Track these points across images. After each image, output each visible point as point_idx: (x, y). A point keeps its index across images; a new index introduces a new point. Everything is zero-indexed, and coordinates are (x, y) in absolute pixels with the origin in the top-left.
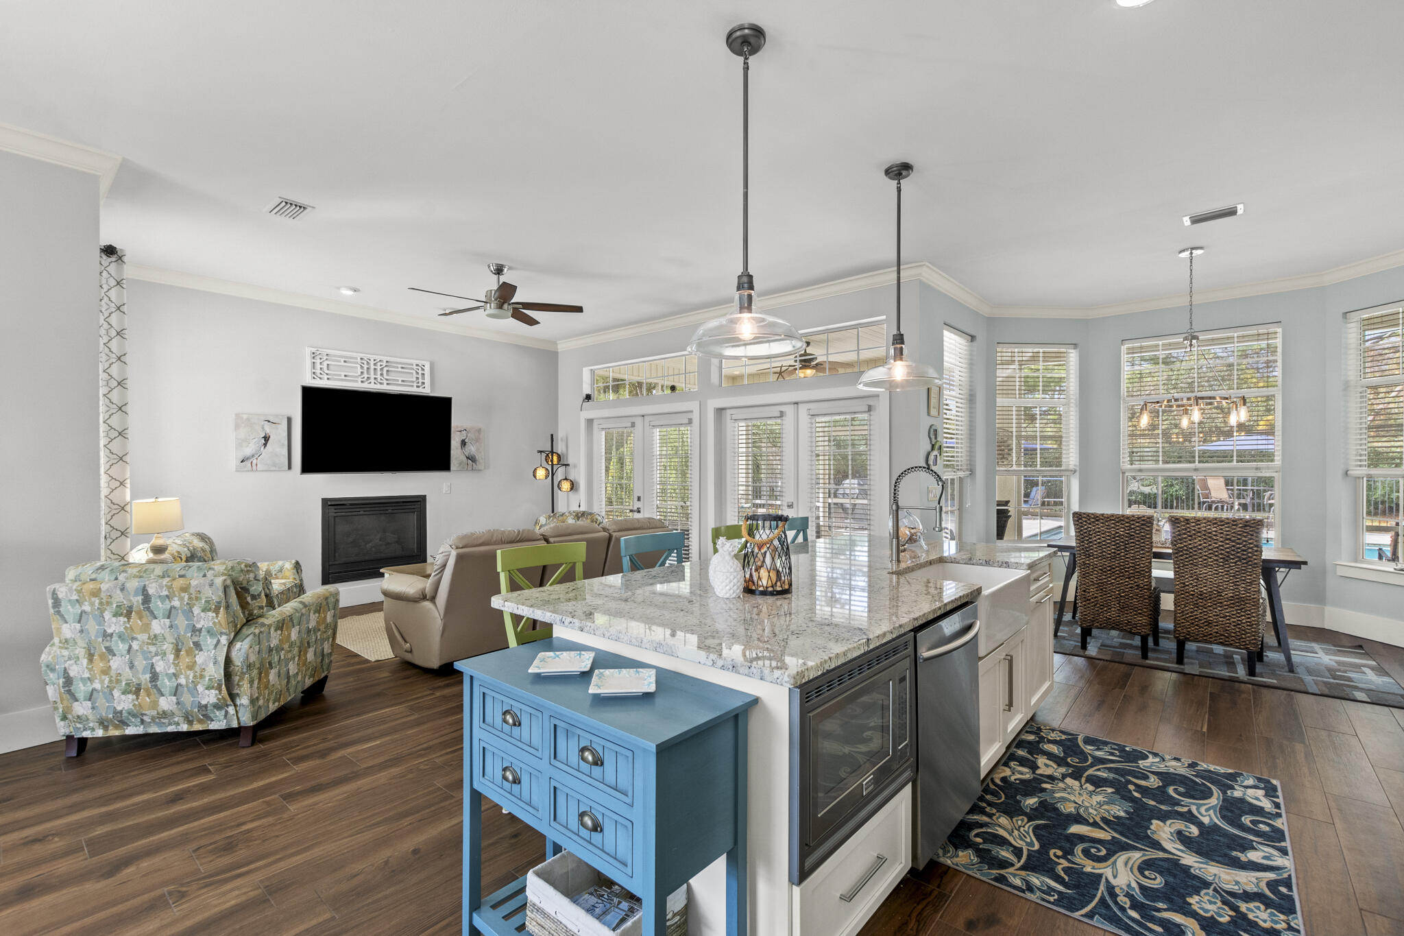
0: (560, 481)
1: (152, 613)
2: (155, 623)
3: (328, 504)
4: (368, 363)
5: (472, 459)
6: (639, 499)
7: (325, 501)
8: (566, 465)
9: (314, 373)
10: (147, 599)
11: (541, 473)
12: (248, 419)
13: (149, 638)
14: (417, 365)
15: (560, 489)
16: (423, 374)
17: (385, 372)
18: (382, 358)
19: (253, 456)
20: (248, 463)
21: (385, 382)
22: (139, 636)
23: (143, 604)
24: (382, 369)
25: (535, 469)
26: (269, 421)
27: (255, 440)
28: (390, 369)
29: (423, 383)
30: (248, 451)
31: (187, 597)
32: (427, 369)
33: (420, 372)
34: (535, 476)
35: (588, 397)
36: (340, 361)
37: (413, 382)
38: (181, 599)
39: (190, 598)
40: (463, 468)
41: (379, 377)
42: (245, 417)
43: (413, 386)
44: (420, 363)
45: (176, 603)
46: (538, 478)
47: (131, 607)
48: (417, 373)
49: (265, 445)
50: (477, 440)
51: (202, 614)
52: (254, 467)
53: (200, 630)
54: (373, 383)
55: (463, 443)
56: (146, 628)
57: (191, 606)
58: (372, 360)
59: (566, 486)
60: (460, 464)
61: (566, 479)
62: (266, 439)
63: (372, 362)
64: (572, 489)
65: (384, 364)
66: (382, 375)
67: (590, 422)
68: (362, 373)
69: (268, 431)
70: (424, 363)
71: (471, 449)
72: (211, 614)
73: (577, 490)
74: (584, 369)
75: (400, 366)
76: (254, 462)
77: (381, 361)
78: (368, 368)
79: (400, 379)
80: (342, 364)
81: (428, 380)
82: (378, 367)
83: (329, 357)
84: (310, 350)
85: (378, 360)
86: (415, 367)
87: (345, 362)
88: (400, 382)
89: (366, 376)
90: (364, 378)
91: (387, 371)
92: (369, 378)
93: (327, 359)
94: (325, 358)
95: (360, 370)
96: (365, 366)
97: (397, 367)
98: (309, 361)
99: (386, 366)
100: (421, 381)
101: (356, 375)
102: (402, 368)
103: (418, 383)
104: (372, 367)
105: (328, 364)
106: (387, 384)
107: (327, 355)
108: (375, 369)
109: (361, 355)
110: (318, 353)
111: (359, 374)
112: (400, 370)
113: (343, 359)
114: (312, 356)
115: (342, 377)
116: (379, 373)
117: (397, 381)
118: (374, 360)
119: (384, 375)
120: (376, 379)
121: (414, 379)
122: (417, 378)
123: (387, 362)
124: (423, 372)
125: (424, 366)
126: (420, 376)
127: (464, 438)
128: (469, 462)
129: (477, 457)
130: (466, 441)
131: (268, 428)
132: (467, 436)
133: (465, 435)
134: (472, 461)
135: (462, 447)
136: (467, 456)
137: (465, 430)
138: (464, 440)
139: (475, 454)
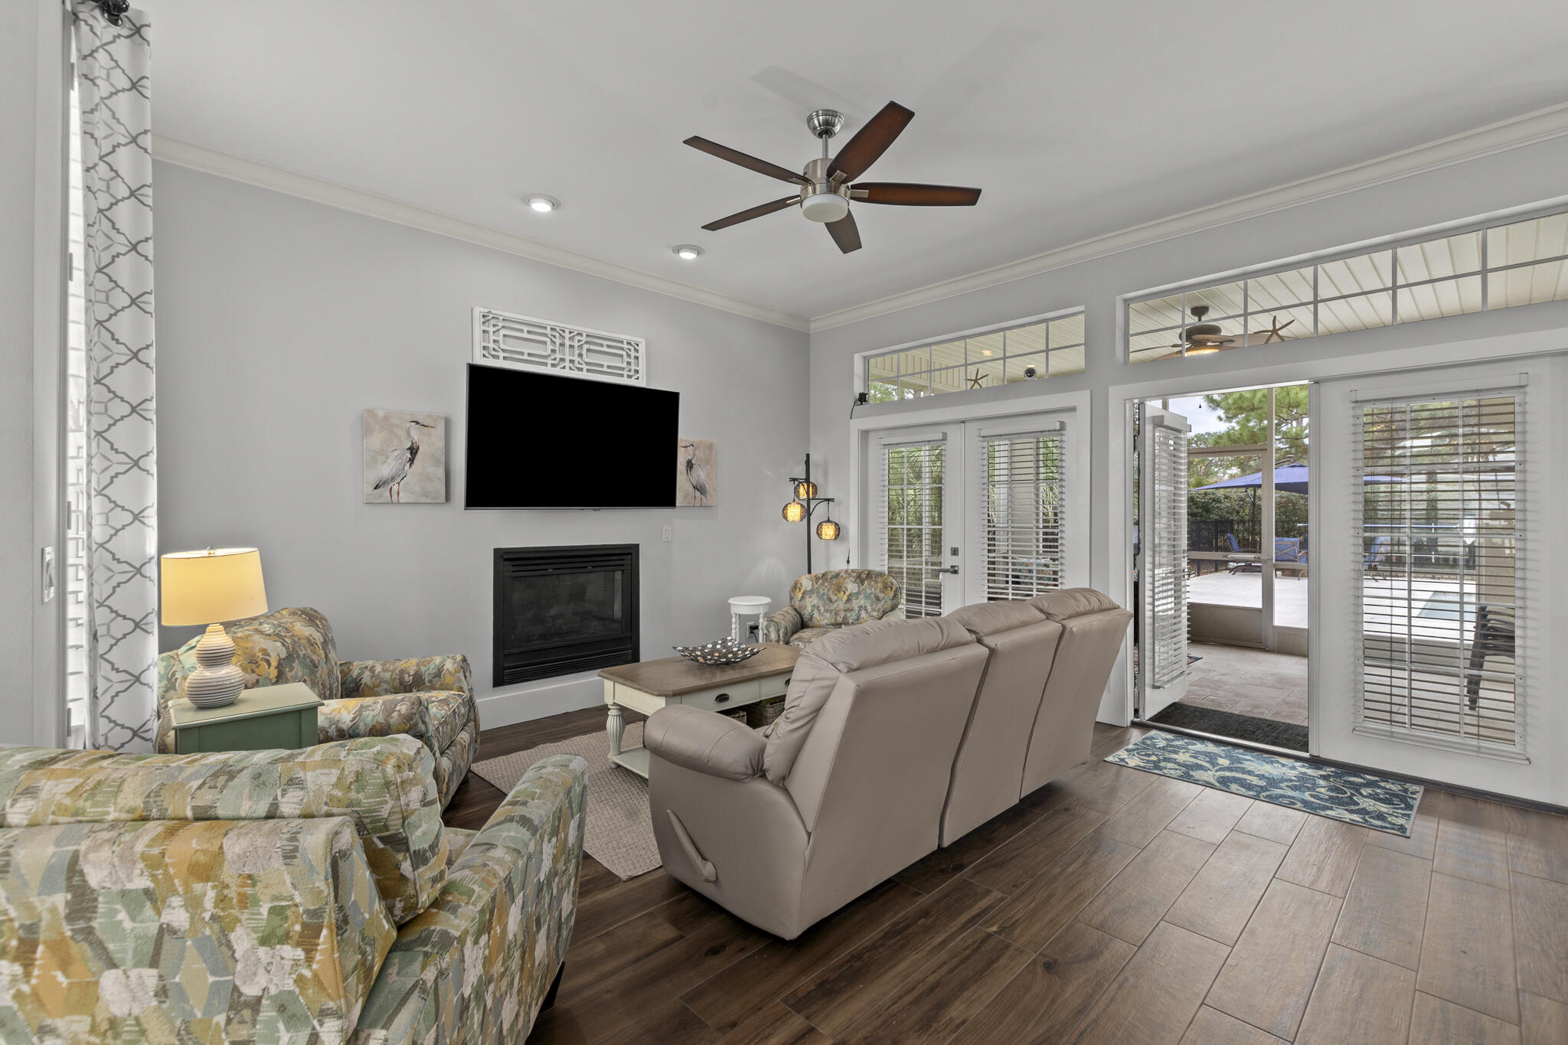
0: (821, 524)
1: (100, 947)
2: (110, 982)
3: (503, 557)
4: (561, 336)
5: (700, 489)
6: (955, 552)
7: (499, 551)
8: (828, 500)
9: (485, 348)
10: (83, 902)
11: (795, 512)
12: (386, 418)
13: (93, 1029)
14: (629, 343)
15: (819, 534)
16: (637, 358)
17: (584, 352)
18: (581, 329)
19: (393, 479)
20: (384, 491)
21: (584, 366)
22: (60, 1024)
23: (70, 918)
24: (580, 348)
25: (785, 508)
26: (417, 423)
27: (396, 453)
28: (592, 347)
29: (637, 372)
30: (385, 470)
31: (211, 895)
32: (642, 348)
33: (633, 354)
34: (786, 518)
35: (863, 398)
36: (522, 331)
37: (623, 369)
38: (193, 904)
39: (222, 900)
40: (692, 504)
41: (576, 359)
42: (381, 414)
43: (622, 375)
44: (633, 339)
45: (177, 916)
46: (790, 518)
47: (32, 929)
48: (629, 356)
49: (412, 461)
50: (707, 461)
51: (263, 952)
52: (395, 497)
53: (255, 1004)
54: (567, 368)
55: (690, 465)
56: (86, 996)
57: (224, 926)
58: (567, 331)
59: (828, 531)
60: (689, 498)
61: (829, 521)
62: (414, 451)
63: (567, 335)
64: (837, 535)
65: (584, 339)
66: (580, 355)
67: (865, 434)
68: (553, 351)
69: (416, 439)
70: (637, 339)
71: (700, 474)
72: (291, 953)
73: (845, 539)
74: (856, 355)
75: (605, 343)
76: (395, 488)
77: (580, 334)
78: (562, 345)
79: (606, 364)
80: (525, 335)
81: (642, 367)
82: (576, 344)
83: (507, 324)
84: (478, 311)
85: (576, 333)
86: (625, 346)
87: (529, 332)
88: (605, 369)
89: (558, 356)
90: (555, 359)
91: (588, 350)
92: (562, 360)
93: (503, 327)
94: (501, 324)
95: (550, 347)
96: (558, 341)
97: (602, 345)
98: (478, 328)
99: (586, 343)
100: (633, 367)
101: (545, 354)
102: (608, 346)
103: (630, 371)
104: (567, 343)
105: (504, 336)
106: (588, 370)
107: (504, 320)
108: (571, 346)
109: (553, 323)
110: (491, 316)
111: (549, 352)
112: (605, 349)
113: (526, 328)
114: (483, 320)
115: (526, 357)
116: (577, 352)
117: (602, 366)
118: (570, 333)
119: (584, 356)
120: (572, 361)
121: (624, 365)
122: (629, 363)
123: (588, 336)
124: (637, 355)
125: (638, 345)
126: (632, 360)
127: (690, 457)
128: (698, 494)
129: (707, 486)
130: (693, 462)
131: (416, 434)
132: (694, 454)
133: (692, 452)
134: (701, 493)
135: (687, 471)
136: (695, 484)
137: (692, 445)
138: (690, 461)
139: (704, 482)
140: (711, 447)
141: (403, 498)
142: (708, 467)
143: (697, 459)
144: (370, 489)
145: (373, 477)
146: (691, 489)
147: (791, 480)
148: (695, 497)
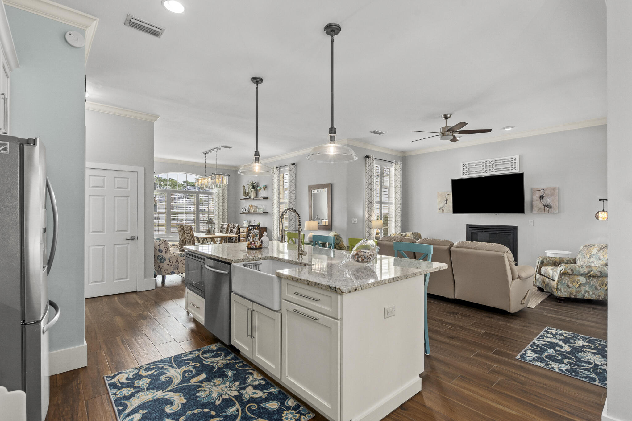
3: (469, 227)
4: (486, 164)
5: (548, 206)
7: (467, 225)
9: (464, 173)
12: (441, 194)
14: (512, 159)
18: (492, 159)
19: (443, 207)
20: (441, 210)
21: (494, 171)
25: (598, 212)
26: (447, 194)
27: (444, 201)
28: (497, 164)
29: (515, 167)
30: (441, 206)
32: (518, 159)
33: (513, 162)
34: (597, 218)
36: (474, 165)
37: (509, 168)
40: (540, 212)
41: (491, 169)
43: (509, 170)
44: (513, 157)
46: (599, 219)
49: (446, 203)
50: (552, 195)
52: (443, 211)
54: (488, 172)
55: (542, 197)
58: (488, 161)
60: (539, 210)
62: (447, 201)
63: (488, 163)
66: (493, 167)
68: (484, 168)
69: (447, 198)
70: (515, 156)
71: (548, 200)
75: (502, 161)
76: (443, 209)
79: (502, 168)
80: (475, 166)
81: (517, 165)
82: (491, 164)
84: (462, 164)
85: (491, 161)
86: (510, 160)
87: (476, 165)
88: (502, 169)
89: (485, 169)
90: (484, 171)
92: (486, 170)
93: (468, 166)
94: (468, 165)
95: (482, 167)
96: (485, 165)
97: (501, 162)
98: (462, 168)
99: (495, 163)
100: (513, 166)
101: (481, 170)
103: (512, 167)
104: (488, 165)
105: (469, 168)
106: (495, 171)
108: (490, 165)
109: (483, 161)
110: (465, 164)
112: (502, 163)
114: (463, 166)
115: (475, 172)
116: (491, 167)
117: (501, 169)
118: (489, 161)
119: (494, 167)
120: (490, 170)
121: (510, 166)
122: (512, 165)
123: (495, 161)
124: (515, 161)
125: (516, 158)
126: (513, 164)
127: (542, 194)
129: (552, 205)
130: (543, 196)
131: (447, 197)
132: (544, 193)
133: (543, 192)
134: (548, 208)
135: (540, 200)
136: (544, 204)
137: (543, 189)
138: (542, 195)
139: (550, 203)
140: (554, 189)
141: (445, 211)
142: (552, 197)
143: (546, 195)
144: (438, 210)
145: (439, 207)
146: (543, 207)
147: (600, 200)
148: (545, 210)
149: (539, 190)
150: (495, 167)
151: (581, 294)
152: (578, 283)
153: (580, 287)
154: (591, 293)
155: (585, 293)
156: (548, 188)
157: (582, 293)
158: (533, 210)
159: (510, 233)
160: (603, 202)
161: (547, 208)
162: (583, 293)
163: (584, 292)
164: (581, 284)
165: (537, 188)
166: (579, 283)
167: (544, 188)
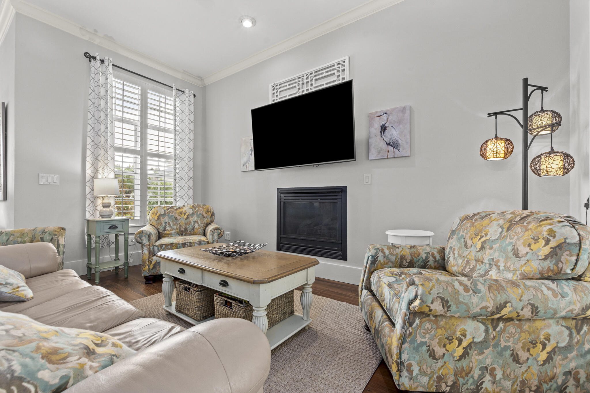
0: (539, 157)
3: (281, 193)
4: (303, 80)
5: (393, 145)
7: (278, 190)
9: (273, 101)
12: (245, 140)
14: (339, 64)
16: (343, 70)
18: (312, 71)
19: (247, 162)
20: (245, 167)
24: (311, 80)
25: (483, 146)
27: (248, 152)
28: (317, 77)
29: (343, 79)
30: (245, 159)
32: (347, 63)
33: (341, 69)
34: (484, 155)
36: (286, 86)
37: (335, 81)
40: (381, 156)
44: (339, 60)
46: (489, 155)
48: (338, 71)
49: (251, 154)
52: (248, 169)
55: (384, 128)
58: (305, 75)
59: (553, 165)
60: (379, 153)
61: (552, 152)
62: (251, 150)
63: (305, 78)
64: (565, 168)
65: (313, 75)
66: (312, 85)
68: (299, 89)
70: (344, 59)
71: (393, 133)
75: (324, 71)
76: (248, 165)
77: (311, 74)
78: (303, 84)
79: (325, 83)
80: (288, 87)
81: (347, 74)
82: (309, 80)
83: (281, 86)
84: (271, 86)
85: (309, 73)
86: (336, 67)
87: (289, 85)
88: (325, 86)
89: (301, 90)
90: (300, 92)
91: (316, 80)
92: (303, 91)
93: (280, 88)
95: (298, 87)
96: (301, 83)
97: (323, 73)
98: (271, 92)
99: (315, 76)
100: (340, 78)
101: (295, 92)
102: (326, 72)
103: (339, 80)
104: (305, 81)
105: (280, 92)
107: (280, 85)
108: (307, 82)
109: (299, 75)
110: (275, 85)
111: (297, 90)
112: (325, 74)
113: (287, 84)
114: (272, 89)
115: (288, 97)
116: (310, 83)
117: (323, 85)
118: (307, 75)
120: (307, 90)
121: (336, 78)
122: (339, 76)
123: (315, 72)
124: (343, 68)
125: (344, 62)
126: (340, 73)
127: (383, 123)
128: (391, 148)
129: (400, 141)
130: (386, 125)
132: (388, 119)
133: (385, 119)
134: (394, 148)
135: (381, 133)
136: (388, 142)
137: (386, 113)
138: (384, 125)
139: (397, 139)
140: (403, 110)
142: (401, 126)
143: (390, 123)
145: (242, 162)
147: (490, 115)
148: (388, 151)
149: (379, 114)
150: (315, 83)
151: (471, 381)
152: (460, 341)
153: (468, 354)
154: (499, 374)
155: (481, 377)
156: (394, 109)
157: (473, 377)
158: (370, 154)
159: (337, 199)
160: (496, 118)
161: (392, 148)
162: (476, 376)
163: (480, 372)
164: (470, 346)
165: (376, 112)
166: (465, 344)
167: (388, 110)
